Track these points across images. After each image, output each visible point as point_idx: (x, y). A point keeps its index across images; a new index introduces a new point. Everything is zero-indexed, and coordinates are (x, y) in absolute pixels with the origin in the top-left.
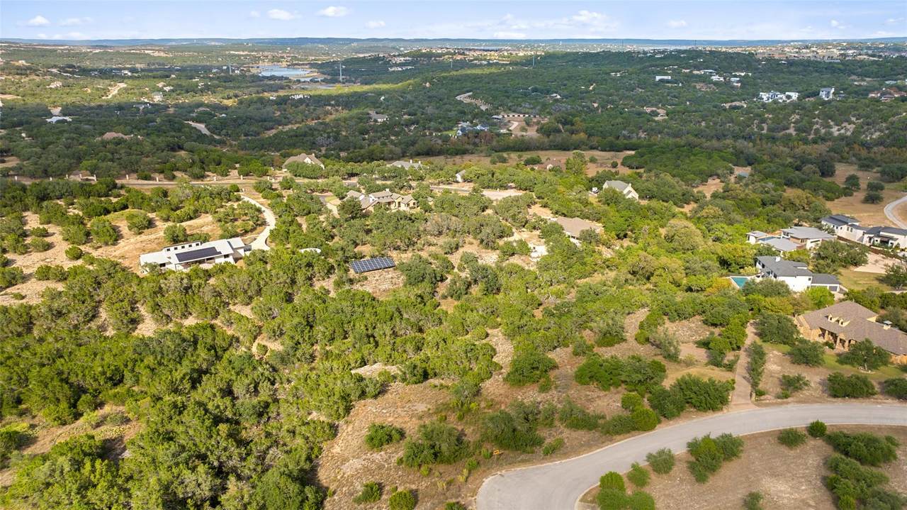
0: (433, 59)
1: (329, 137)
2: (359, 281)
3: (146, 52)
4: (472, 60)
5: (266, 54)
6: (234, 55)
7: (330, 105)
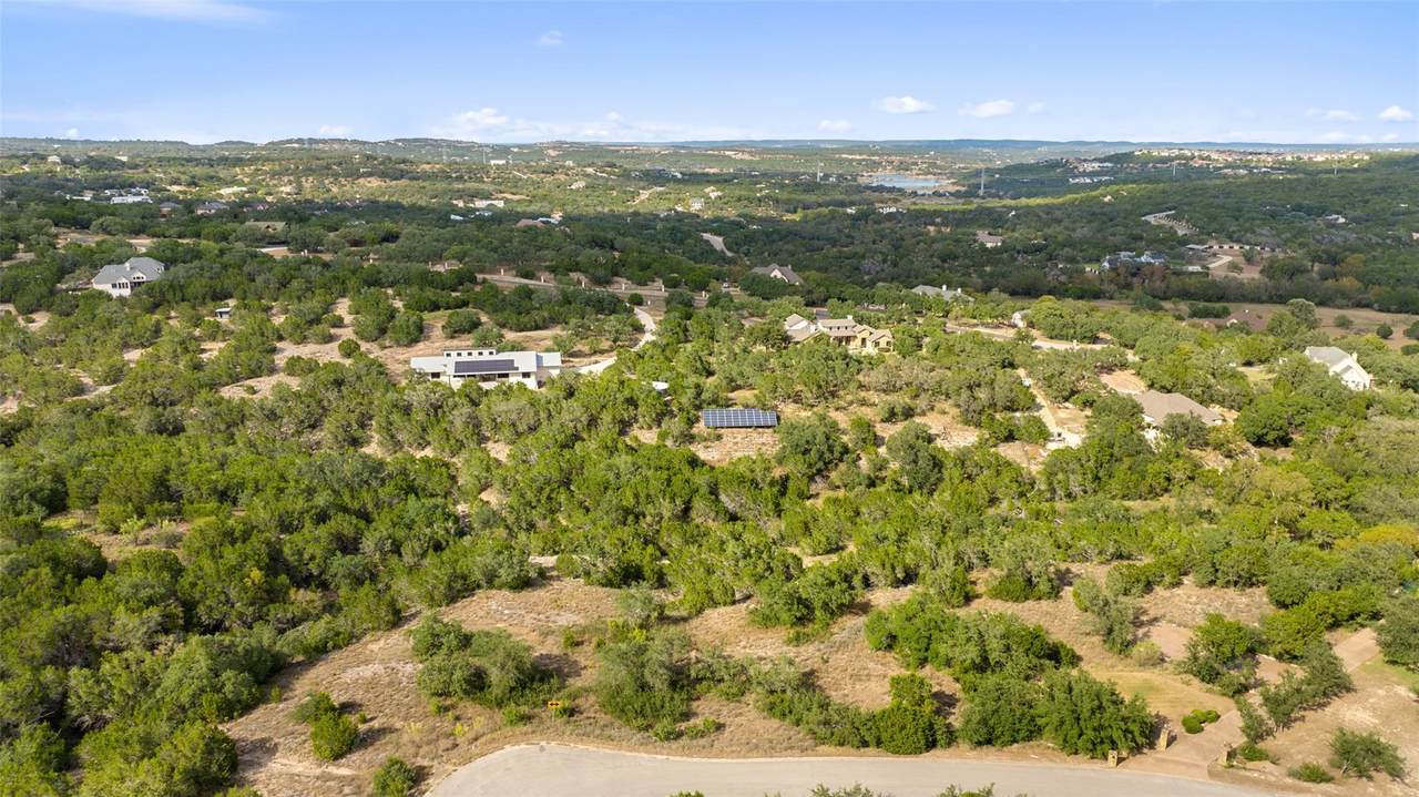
0: (1151, 165)
1: (884, 261)
2: (705, 440)
3: (727, 153)
4: (1220, 169)
5: (893, 158)
6: (847, 160)
7: (933, 224)
